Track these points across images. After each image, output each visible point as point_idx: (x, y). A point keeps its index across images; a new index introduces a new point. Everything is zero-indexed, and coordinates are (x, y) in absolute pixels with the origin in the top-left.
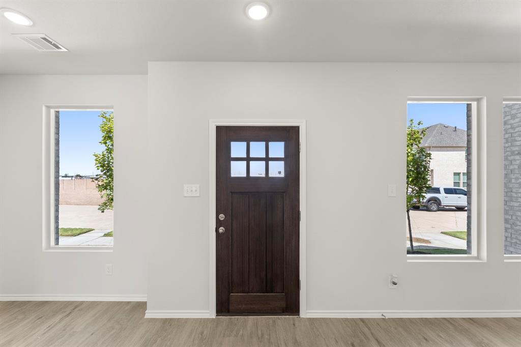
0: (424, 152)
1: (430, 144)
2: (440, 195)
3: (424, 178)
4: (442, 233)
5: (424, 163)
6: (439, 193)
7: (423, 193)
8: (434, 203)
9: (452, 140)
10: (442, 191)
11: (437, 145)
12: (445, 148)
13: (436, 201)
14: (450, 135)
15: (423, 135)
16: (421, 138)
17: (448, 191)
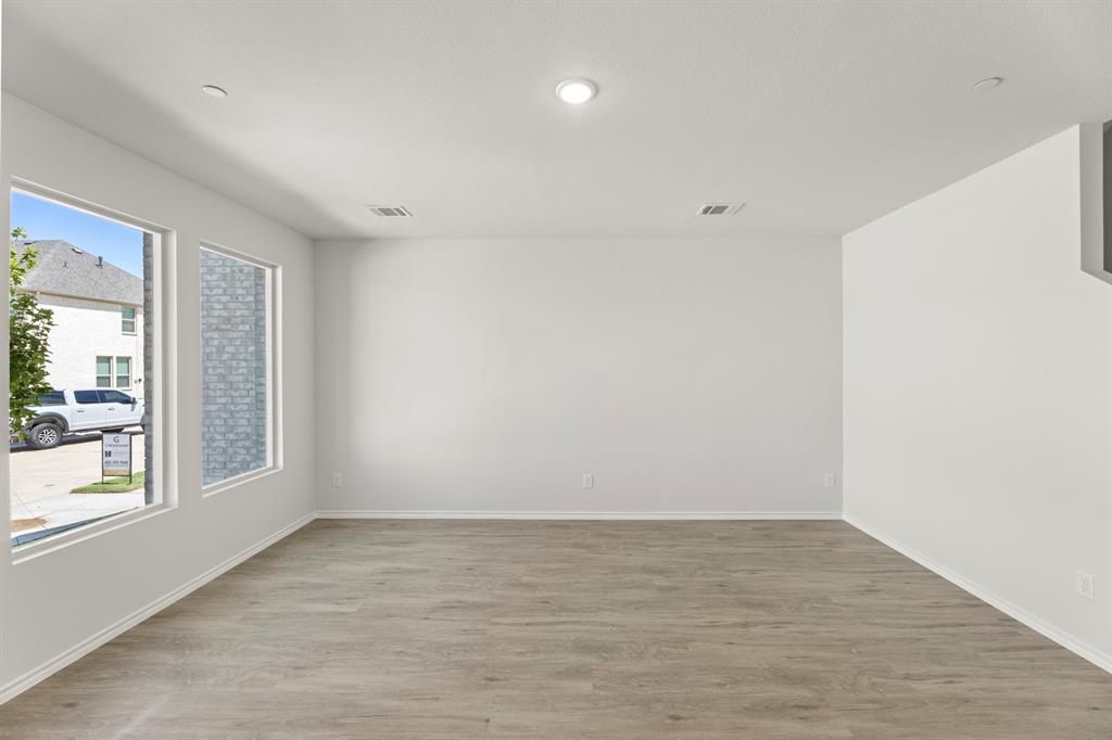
0: (33, 305)
1: (36, 284)
2: (64, 407)
3: (32, 369)
4: (74, 492)
5: (31, 332)
6: (64, 403)
7: (28, 404)
8: (49, 428)
9: (93, 284)
10: (70, 397)
11: (56, 291)
12: (76, 301)
13: (54, 422)
14: (89, 272)
15: (26, 263)
16: (23, 271)
17: (84, 397)
